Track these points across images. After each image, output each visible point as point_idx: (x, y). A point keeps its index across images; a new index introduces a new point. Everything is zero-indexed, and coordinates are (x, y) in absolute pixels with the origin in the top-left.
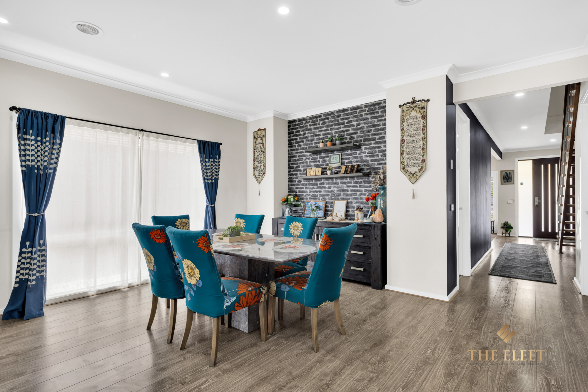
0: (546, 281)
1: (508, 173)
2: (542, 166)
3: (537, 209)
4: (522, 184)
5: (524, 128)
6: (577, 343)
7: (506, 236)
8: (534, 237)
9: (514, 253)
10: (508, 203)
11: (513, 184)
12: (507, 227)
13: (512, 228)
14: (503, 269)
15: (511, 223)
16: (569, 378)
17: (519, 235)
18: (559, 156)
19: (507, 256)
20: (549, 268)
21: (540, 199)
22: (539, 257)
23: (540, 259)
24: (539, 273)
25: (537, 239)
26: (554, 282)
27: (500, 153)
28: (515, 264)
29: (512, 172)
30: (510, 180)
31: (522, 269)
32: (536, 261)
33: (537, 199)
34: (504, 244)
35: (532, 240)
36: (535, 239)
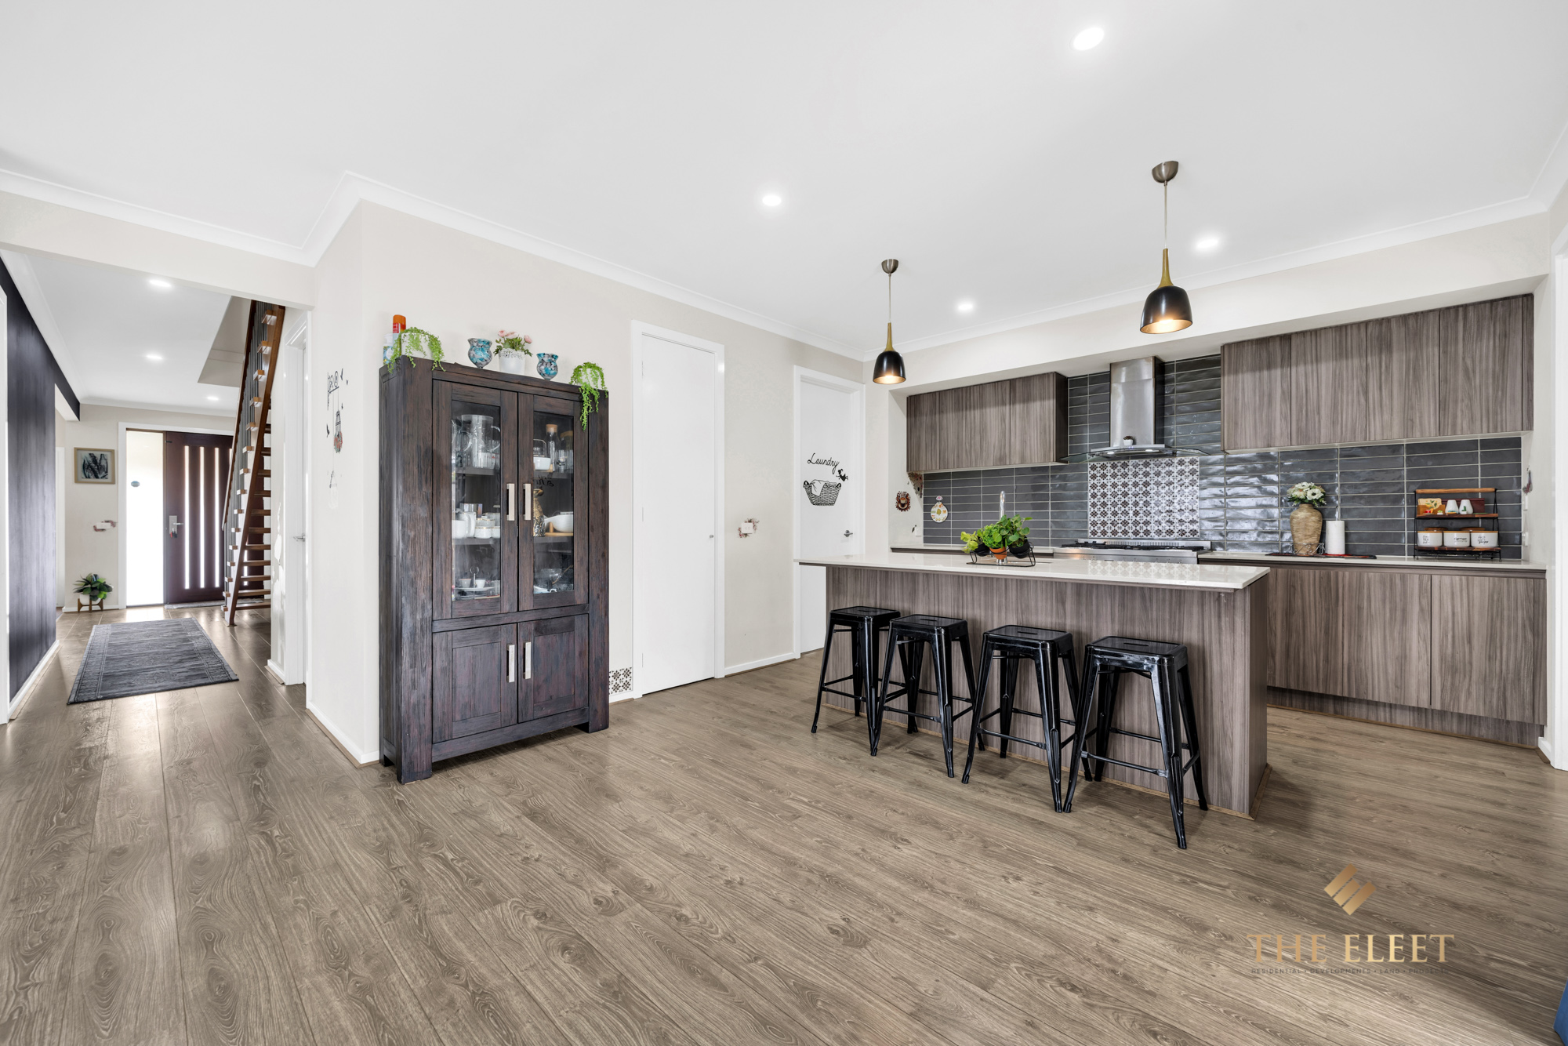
0: (217, 680)
1: (98, 458)
2: (187, 448)
3: (173, 541)
4: (135, 484)
5: (154, 357)
6: (298, 759)
7: (91, 611)
8: (165, 603)
9: (127, 644)
10: (96, 530)
11: (113, 482)
12: (94, 588)
13: (107, 588)
14: (108, 683)
15: (105, 577)
16: (299, 813)
17: (128, 604)
18: (232, 433)
19: (108, 653)
20: (216, 657)
21: (180, 519)
22: (189, 641)
23: (193, 644)
24: (199, 670)
25: (175, 607)
26: (234, 678)
27: (75, 405)
28: (136, 666)
29: (108, 455)
30: (103, 473)
31: (158, 671)
32: (186, 648)
33: (173, 519)
34: (91, 629)
35: (161, 610)
36: (170, 606)
